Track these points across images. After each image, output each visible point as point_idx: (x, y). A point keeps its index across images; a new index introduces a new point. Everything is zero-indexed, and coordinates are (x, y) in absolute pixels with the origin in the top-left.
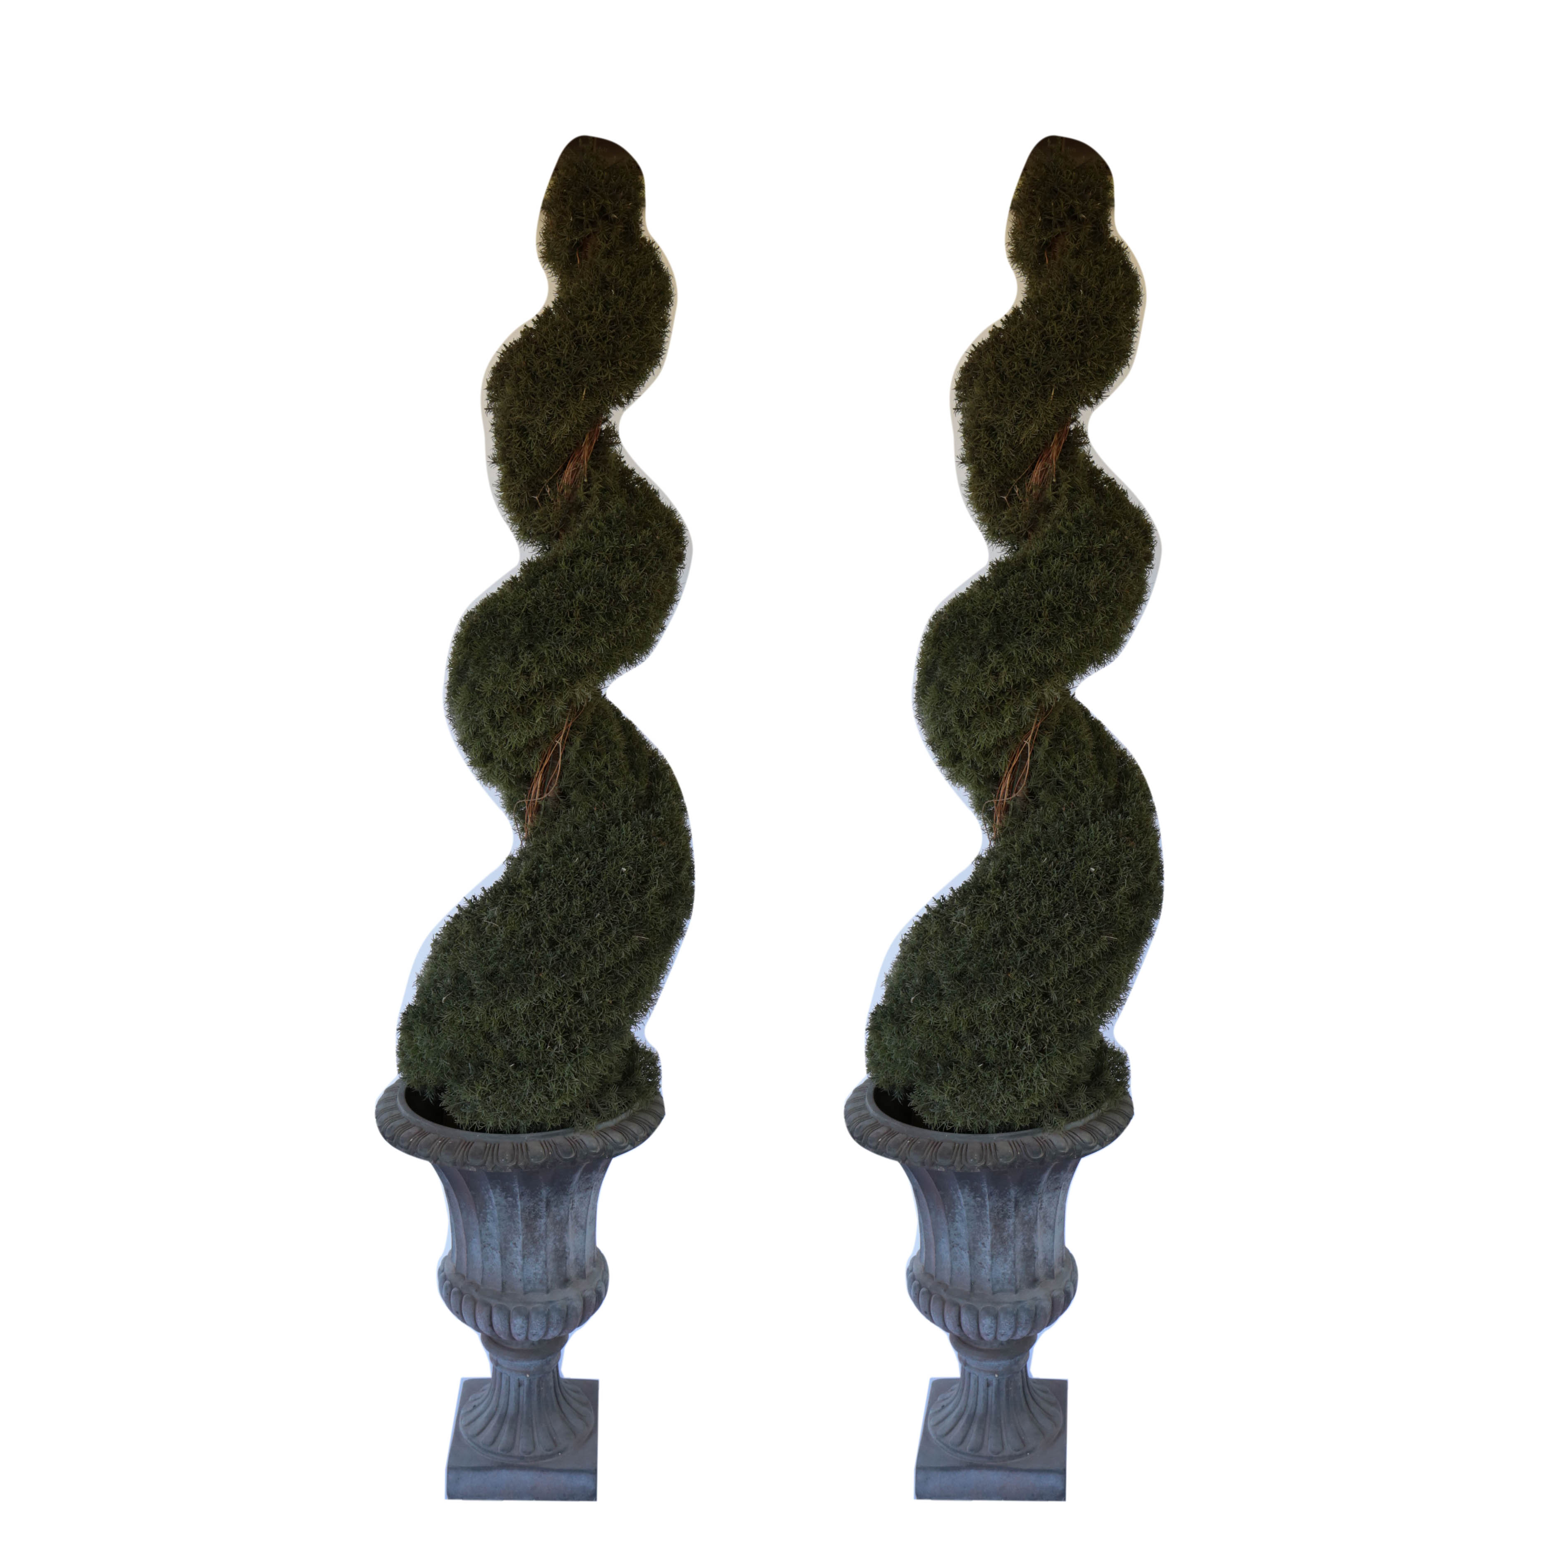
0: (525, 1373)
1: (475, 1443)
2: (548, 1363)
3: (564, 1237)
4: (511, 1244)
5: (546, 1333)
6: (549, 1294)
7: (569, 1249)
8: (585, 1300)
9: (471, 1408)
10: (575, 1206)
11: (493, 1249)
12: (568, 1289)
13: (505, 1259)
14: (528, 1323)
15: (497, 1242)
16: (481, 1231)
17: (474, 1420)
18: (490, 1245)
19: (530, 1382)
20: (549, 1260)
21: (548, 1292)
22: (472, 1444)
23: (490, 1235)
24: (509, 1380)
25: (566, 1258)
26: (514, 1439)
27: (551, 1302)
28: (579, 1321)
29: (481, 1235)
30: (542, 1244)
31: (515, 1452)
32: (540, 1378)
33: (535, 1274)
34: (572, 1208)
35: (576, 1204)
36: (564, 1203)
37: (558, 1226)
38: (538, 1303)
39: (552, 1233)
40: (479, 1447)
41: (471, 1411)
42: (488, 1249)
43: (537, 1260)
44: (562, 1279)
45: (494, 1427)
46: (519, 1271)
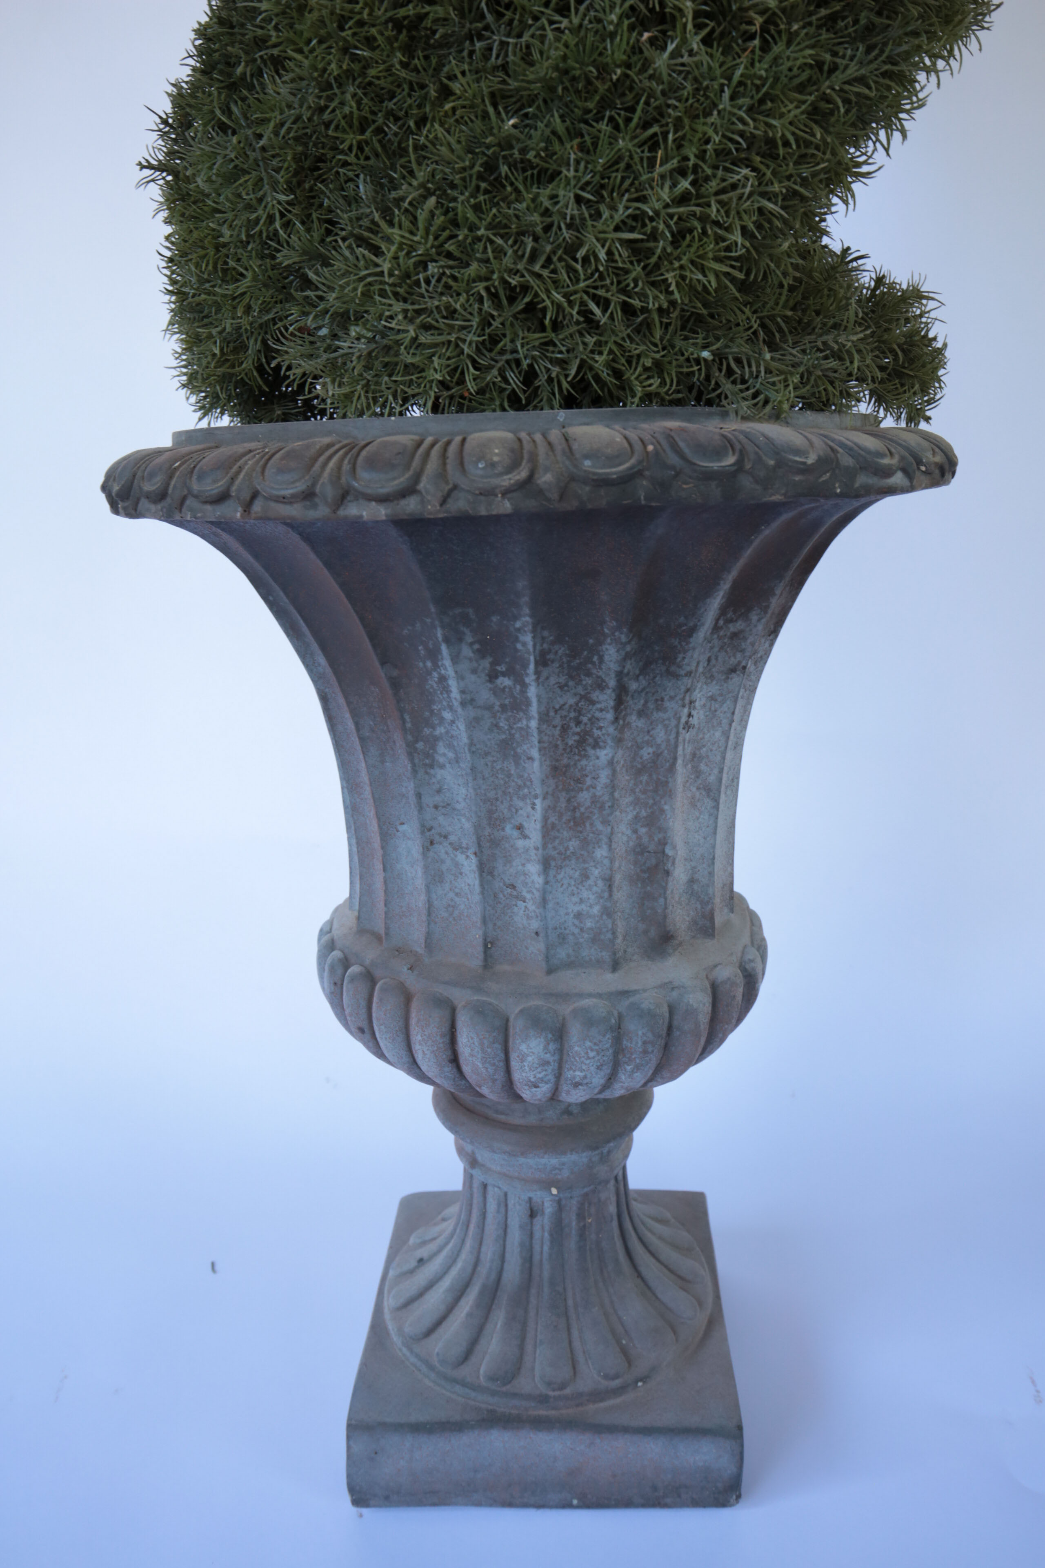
0: (546, 1185)
1: (417, 1356)
2: (604, 1159)
3: (662, 811)
4: (509, 830)
5: (611, 1079)
6: (616, 975)
7: (674, 847)
8: (715, 990)
9: (413, 1263)
10: (694, 721)
11: (457, 847)
12: (671, 961)
13: (491, 873)
14: (561, 1051)
15: (467, 825)
16: (419, 796)
17: (421, 1294)
18: (446, 837)
19: (560, 1205)
20: (618, 877)
21: (615, 966)
22: (413, 1359)
23: (447, 807)
24: (504, 1202)
25: (668, 873)
26: (522, 1347)
27: (625, 993)
28: (700, 1049)
29: (420, 808)
30: (600, 827)
31: (525, 1384)
32: (586, 1195)
33: (579, 916)
34: (688, 726)
35: (698, 717)
36: (667, 704)
37: (645, 778)
38: (590, 995)
39: (629, 799)
40: (432, 1368)
41: (412, 1272)
42: (442, 849)
43: (585, 876)
44: (653, 933)
45: (470, 1315)
46: (532, 907)
